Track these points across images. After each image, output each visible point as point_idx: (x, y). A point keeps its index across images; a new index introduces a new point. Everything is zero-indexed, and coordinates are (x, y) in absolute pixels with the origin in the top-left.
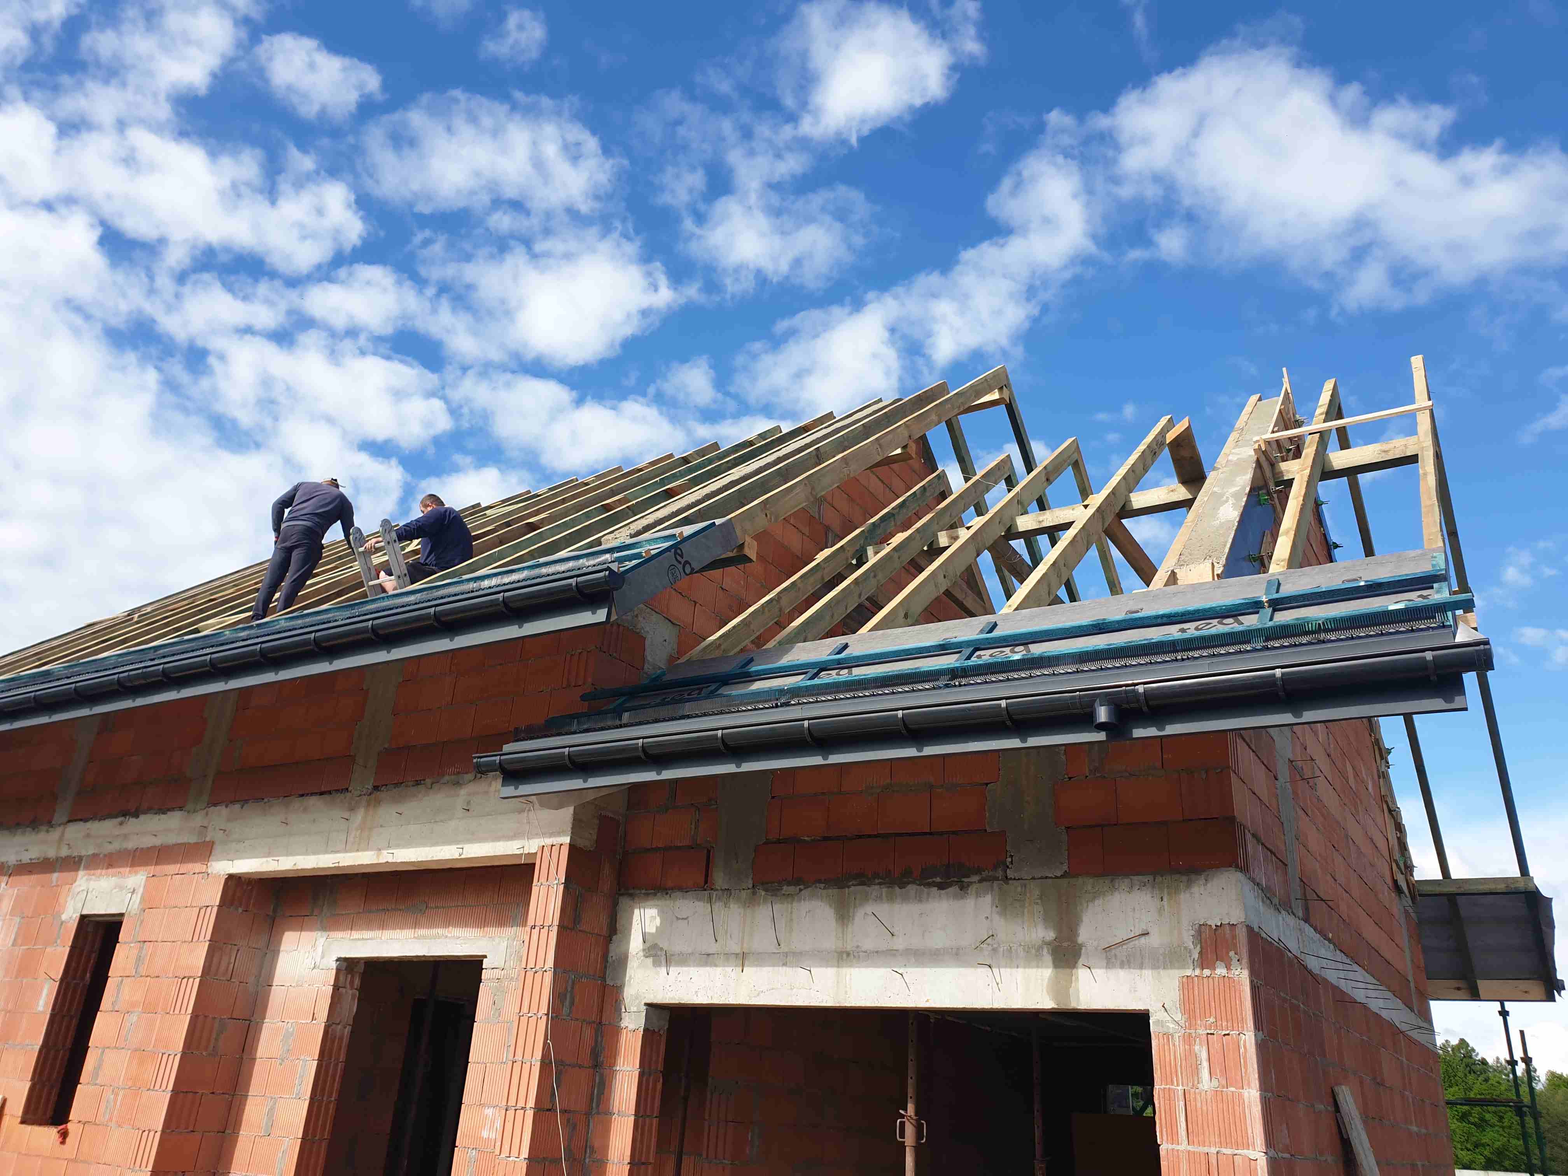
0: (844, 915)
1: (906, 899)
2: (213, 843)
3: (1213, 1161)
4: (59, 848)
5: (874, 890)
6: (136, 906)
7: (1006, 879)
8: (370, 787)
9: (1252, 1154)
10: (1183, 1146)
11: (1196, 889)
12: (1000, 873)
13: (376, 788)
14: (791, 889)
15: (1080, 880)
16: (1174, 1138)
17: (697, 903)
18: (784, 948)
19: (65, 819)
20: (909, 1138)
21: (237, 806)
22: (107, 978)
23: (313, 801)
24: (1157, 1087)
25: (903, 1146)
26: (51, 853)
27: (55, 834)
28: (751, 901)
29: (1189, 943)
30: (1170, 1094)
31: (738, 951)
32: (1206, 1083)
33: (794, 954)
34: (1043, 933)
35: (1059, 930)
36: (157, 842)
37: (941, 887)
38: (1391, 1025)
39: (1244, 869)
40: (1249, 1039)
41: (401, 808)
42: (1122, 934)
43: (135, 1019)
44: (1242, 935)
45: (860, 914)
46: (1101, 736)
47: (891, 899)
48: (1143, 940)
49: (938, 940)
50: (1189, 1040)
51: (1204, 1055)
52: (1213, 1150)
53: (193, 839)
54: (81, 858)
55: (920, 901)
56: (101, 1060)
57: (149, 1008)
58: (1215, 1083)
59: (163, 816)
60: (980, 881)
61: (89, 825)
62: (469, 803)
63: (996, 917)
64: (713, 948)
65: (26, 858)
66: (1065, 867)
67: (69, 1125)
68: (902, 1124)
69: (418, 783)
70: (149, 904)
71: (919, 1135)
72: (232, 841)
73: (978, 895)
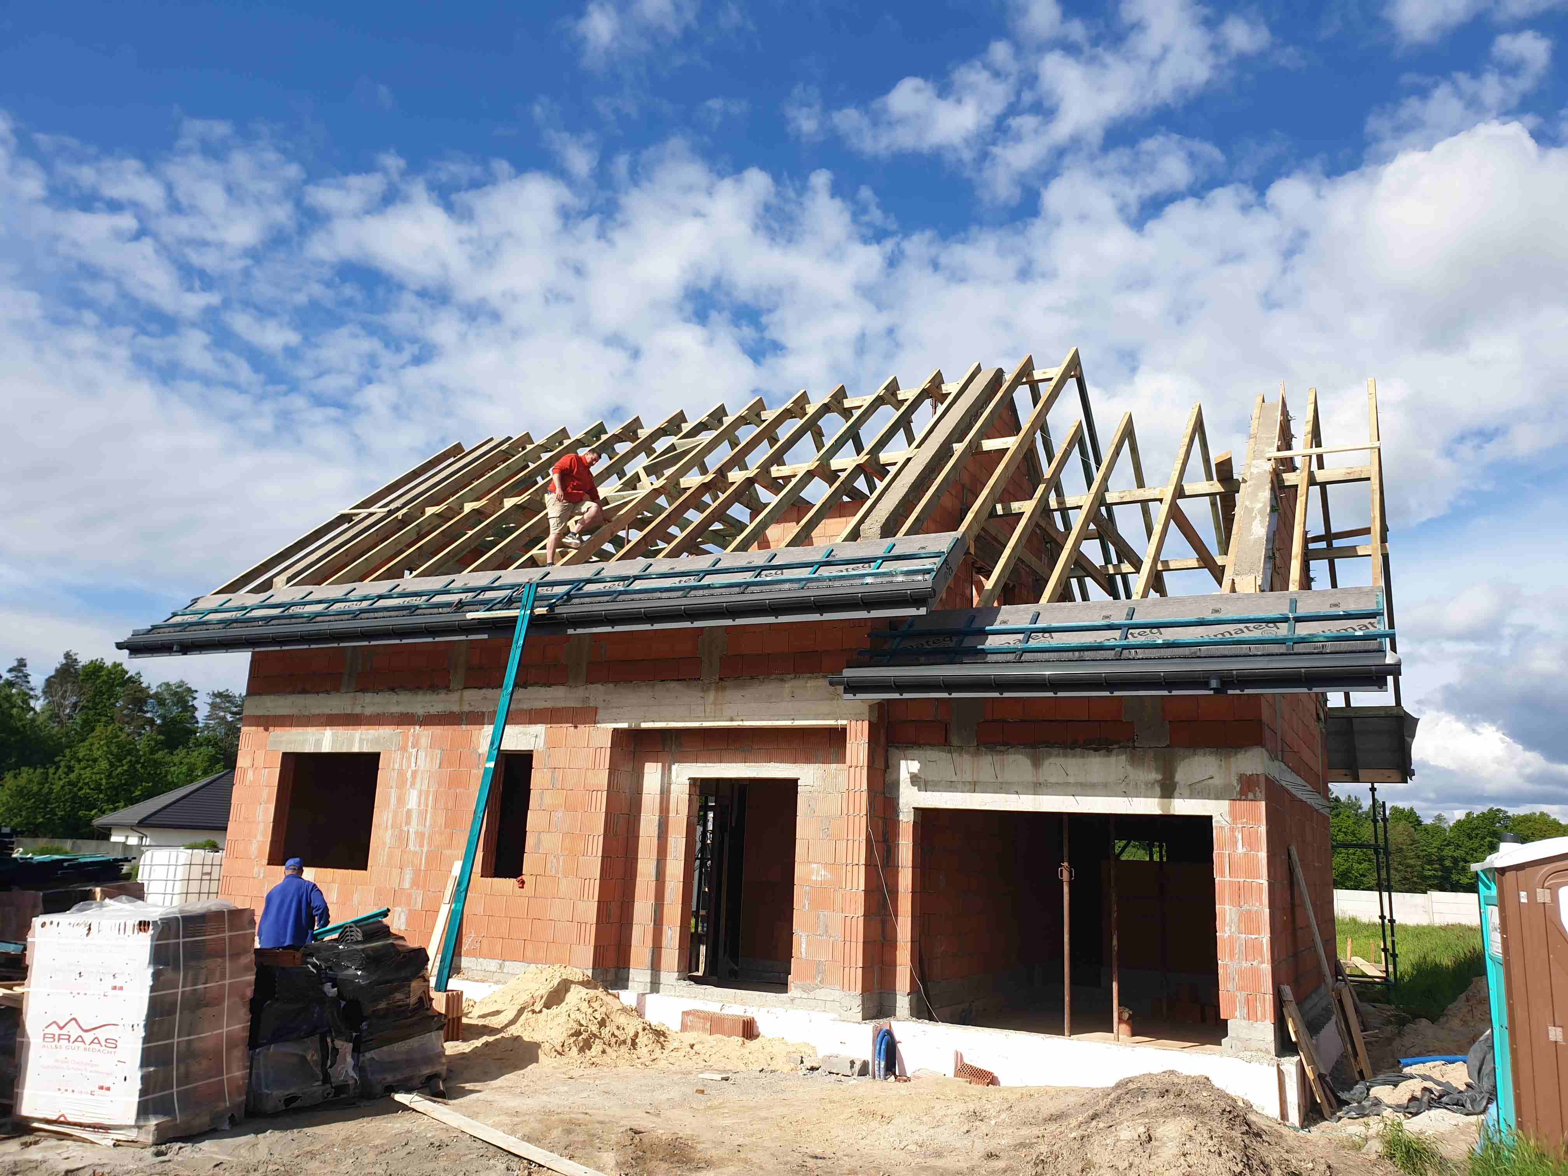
0: (1036, 763)
1: (1074, 756)
2: (596, 708)
3: (1242, 885)
4: (461, 705)
5: (1055, 751)
6: (542, 745)
7: (1134, 748)
8: (717, 678)
9: (1261, 881)
10: (1227, 878)
11: (1239, 756)
12: (1131, 744)
13: (721, 679)
14: (1002, 748)
15: (1176, 749)
16: (1223, 876)
17: (941, 753)
18: (1000, 779)
19: (461, 687)
20: (1066, 876)
21: (611, 685)
22: (529, 790)
23: (673, 685)
24: (1215, 852)
25: (1062, 881)
26: (456, 709)
27: (455, 696)
28: (976, 753)
29: (1235, 783)
30: (1221, 855)
31: (970, 780)
32: (1240, 849)
33: (1007, 783)
34: (1155, 776)
35: (1164, 774)
36: (549, 705)
37: (1096, 750)
38: (1311, 807)
39: (1263, 746)
40: (1263, 829)
41: (743, 693)
42: (1199, 778)
43: (560, 814)
44: (1262, 780)
45: (1047, 763)
46: (1212, 692)
47: (1065, 756)
48: (1210, 781)
49: (1094, 778)
50: (1232, 830)
51: (1240, 837)
52: (1242, 880)
53: (578, 705)
54: (483, 713)
55: (1083, 757)
56: (539, 840)
57: (570, 807)
58: (1245, 850)
59: (548, 689)
60: (1119, 748)
61: (483, 691)
62: (793, 692)
63: (1128, 767)
64: (954, 779)
65: (433, 711)
66: (1168, 742)
67: (524, 877)
68: (1062, 870)
69: (752, 678)
70: (551, 745)
71: (1071, 876)
72: (613, 708)
73: (1117, 755)
